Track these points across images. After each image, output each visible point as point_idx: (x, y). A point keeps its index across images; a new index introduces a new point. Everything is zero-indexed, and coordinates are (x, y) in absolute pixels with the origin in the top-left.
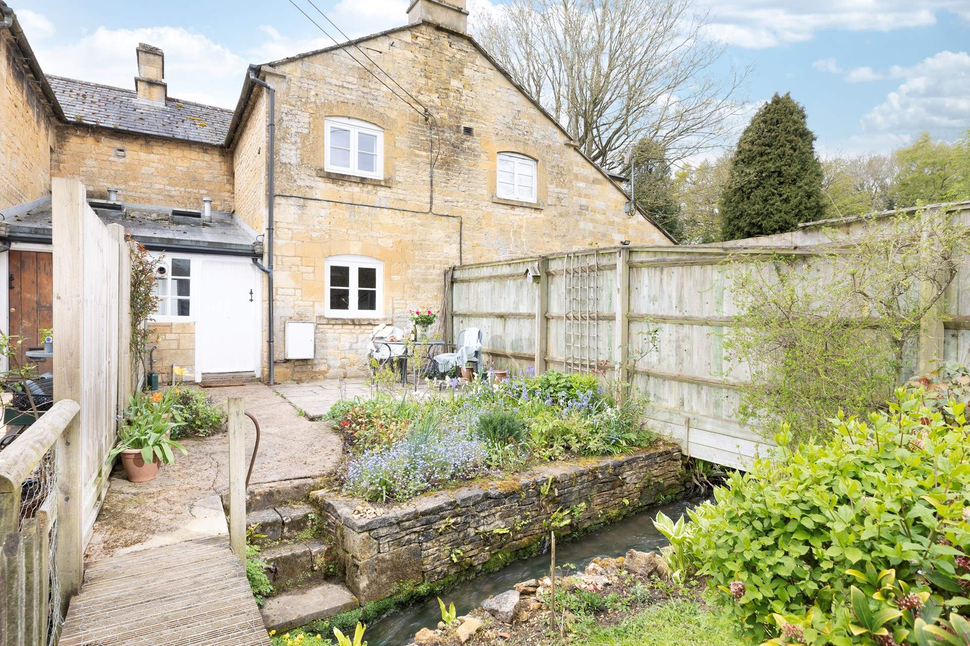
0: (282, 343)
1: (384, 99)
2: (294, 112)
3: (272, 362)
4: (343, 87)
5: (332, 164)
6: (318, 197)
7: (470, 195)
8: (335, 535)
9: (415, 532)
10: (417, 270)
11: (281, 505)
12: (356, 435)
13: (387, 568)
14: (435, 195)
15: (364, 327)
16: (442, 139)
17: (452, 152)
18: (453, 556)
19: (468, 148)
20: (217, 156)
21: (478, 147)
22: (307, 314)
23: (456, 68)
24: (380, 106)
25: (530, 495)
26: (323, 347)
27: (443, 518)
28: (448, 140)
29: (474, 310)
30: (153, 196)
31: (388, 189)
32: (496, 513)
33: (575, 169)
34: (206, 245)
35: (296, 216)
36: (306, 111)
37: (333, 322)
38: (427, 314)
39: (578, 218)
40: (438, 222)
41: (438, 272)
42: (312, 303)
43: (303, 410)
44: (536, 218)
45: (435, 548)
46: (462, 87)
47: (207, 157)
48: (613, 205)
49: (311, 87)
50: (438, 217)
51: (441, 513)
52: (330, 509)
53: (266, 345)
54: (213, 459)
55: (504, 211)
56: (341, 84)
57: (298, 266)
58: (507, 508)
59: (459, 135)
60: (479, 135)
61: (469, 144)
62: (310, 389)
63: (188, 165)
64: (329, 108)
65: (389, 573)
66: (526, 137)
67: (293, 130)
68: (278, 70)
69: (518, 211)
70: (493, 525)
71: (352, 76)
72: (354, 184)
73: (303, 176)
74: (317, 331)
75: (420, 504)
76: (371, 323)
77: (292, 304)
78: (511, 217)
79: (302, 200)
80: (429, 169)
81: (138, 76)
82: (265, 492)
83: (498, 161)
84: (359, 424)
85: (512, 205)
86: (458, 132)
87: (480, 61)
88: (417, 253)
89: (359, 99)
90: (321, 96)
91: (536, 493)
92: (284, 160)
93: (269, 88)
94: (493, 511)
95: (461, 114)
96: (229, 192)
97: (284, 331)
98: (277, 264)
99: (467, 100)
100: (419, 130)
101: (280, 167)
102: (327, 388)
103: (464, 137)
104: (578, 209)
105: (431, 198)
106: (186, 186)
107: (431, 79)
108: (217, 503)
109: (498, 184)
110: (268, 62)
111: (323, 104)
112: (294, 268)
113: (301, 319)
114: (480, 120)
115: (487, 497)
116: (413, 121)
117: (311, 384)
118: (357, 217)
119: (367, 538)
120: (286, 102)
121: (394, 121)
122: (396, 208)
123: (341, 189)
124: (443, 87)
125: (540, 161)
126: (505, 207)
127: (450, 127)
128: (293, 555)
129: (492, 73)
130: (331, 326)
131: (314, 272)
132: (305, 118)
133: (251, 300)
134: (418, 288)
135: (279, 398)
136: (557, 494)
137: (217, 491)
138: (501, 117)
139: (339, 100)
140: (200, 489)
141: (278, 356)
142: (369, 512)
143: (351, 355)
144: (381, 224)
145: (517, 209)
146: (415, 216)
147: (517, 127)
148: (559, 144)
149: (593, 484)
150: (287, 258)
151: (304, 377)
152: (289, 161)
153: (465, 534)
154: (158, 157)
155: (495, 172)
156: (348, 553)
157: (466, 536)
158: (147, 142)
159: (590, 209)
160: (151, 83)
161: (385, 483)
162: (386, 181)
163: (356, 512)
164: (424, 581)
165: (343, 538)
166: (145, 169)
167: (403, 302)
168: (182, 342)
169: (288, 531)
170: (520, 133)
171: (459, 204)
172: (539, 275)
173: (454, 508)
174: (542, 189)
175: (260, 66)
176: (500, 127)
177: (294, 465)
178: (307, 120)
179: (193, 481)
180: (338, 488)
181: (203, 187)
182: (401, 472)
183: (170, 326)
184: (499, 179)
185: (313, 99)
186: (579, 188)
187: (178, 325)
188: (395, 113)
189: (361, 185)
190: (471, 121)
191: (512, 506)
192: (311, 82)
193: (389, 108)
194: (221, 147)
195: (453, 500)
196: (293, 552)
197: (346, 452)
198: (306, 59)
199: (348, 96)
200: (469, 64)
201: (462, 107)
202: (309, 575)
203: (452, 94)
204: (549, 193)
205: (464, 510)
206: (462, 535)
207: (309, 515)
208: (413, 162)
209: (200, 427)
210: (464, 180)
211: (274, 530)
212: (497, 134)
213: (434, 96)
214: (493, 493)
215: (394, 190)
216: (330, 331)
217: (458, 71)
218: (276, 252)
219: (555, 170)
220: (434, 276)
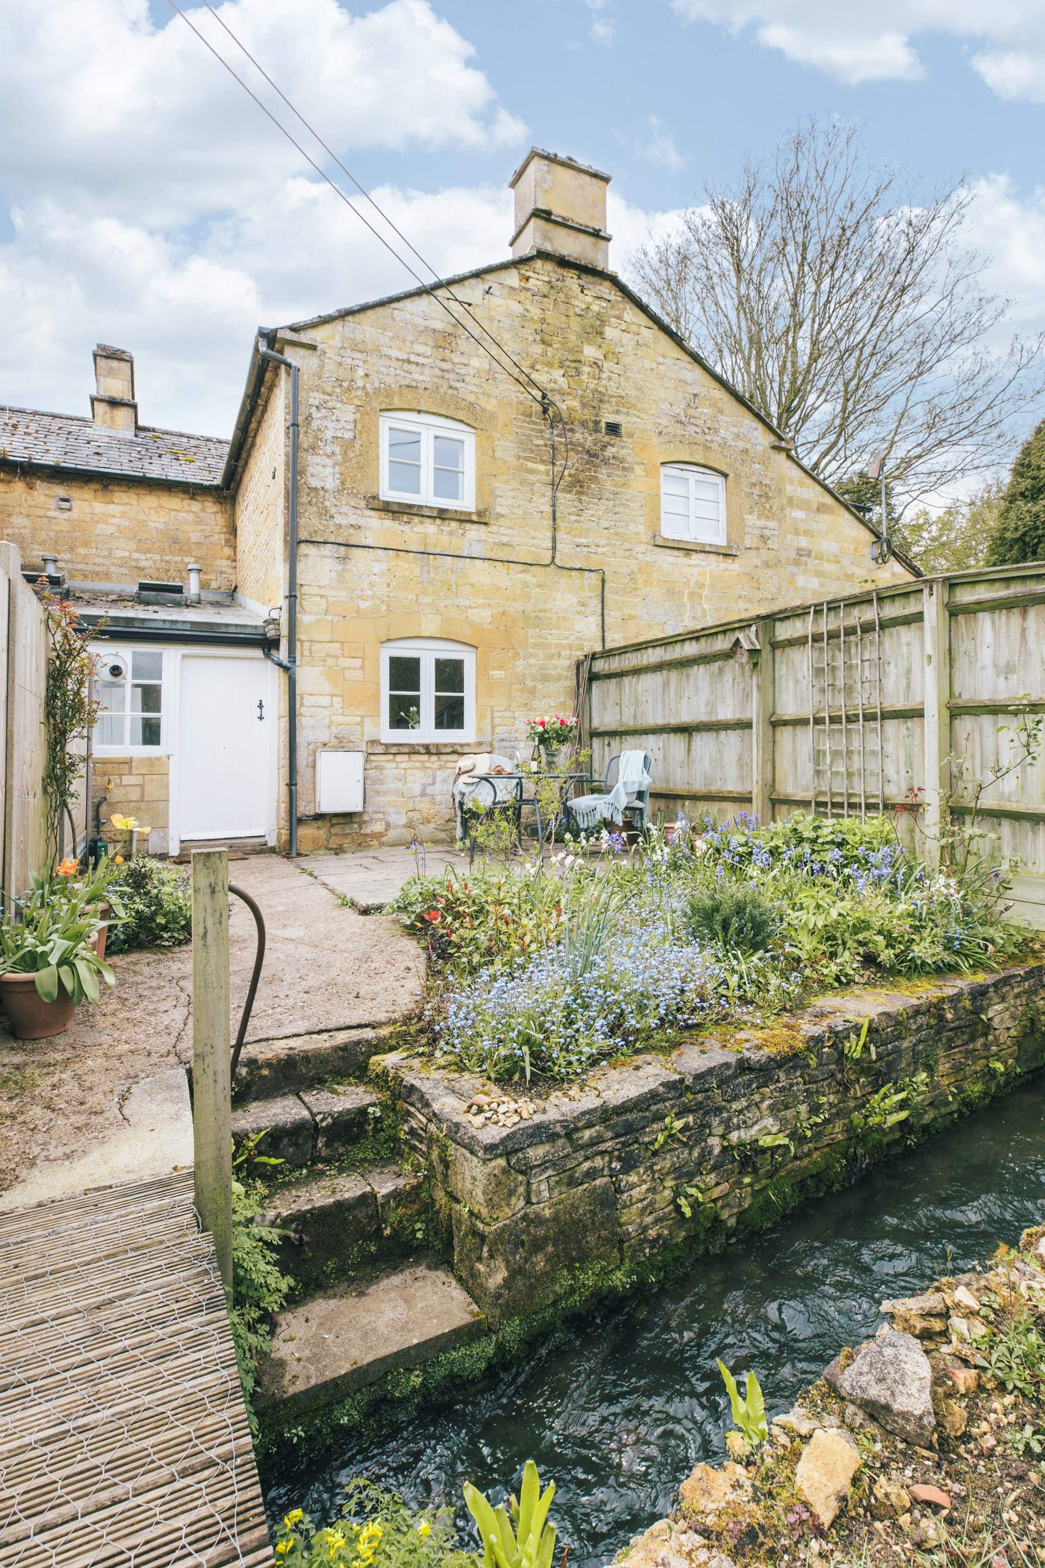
0: (310, 786)
1: (476, 381)
2: (330, 404)
3: (295, 820)
4: (409, 362)
5: (392, 487)
6: (367, 543)
7: (616, 534)
8: (426, 1155)
9: (602, 1153)
10: (532, 661)
11: (310, 1087)
12: (454, 938)
13: (546, 1238)
14: (560, 536)
15: (443, 758)
16: (571, 443)
17: (587, 463)
18: (682, 1201)
19: (614, 457)
20: (211, 504)
21: (629, 454)
22: (352, 738)
23: (592, 326)
24: (468, 391)
25: (824, 1061)
26: (377, 793)
27: (659, 1117)
28: (580, 445)
29: (631, 723)
30: (113, 569)
31: (483, 527)
32: (762, 1101)
33: (789, 489)
34: (188, 627)
35: (333, 575)
36: (349, 402)
37: (394, 750)
38: (558, 725)
39: (795, 570)
40: (564, 580)
41: (567, 663)
42: (359, 719)
43: (349, 896)
44: (726, 570)
45: (644, 1187)
46: (601, 357)
47: (195, 506)
48: (852, 547)
49: (357, 362)
50: (565, 572)
51: (654, 1108)
52: (414, 1098)
53: (284, 790)
54: (182, 989)
55: (673, 560)
56: (405, 357)
57: (337, 657)
58: (782, 1090)
59: (599, 436)
60: (631, 435)
61: (614, 450)
62: (358, 862)
63: (166, 520)
64: (387, 397)
65: (550, 1249)
66: (708, 437)
67: (329, 434)
68: (304, 337)
69: (696, 558)
70: (756, 1128)
71: (425, 344)
72: (428, 520)
73: (345, 509)
74: (368, 766)
75: (609, 1088)
76: (458, 751)
77: (327, 722)
78: (686, 570)
79: (343, 548)
80: (549, 494)
81: (94, 393)
82: (280, 1061)
83: (662, 477)
84: (457, 916)
85: (687, 550)
86: (597, 431)
87: (631, 315)
88: (530, 631)
89: (435, 380)
90: (374, 377)
91: (836, 1056)
92: (314, 483)
93: (289, 366)
94: (757, 1097)
95: (601, 401)
96: (228, 558)
97: (314, 767)
98: (302, 655)
99: (610, 379)
100: (533, 430)
101: (308, 495)
102: (387, 859)
103: (607, 438)
104: (793, 555)
105: (554, 540)
106: (162, 552)
107: (550, 345)
108: (179, 1087)
109: (663, 515)
110: (289, 323)
111: (377, 391)
112: (331, 662)
113: (342, 744)
114: (631, 411)
115: (744, 1066)
116: (523, 414)
117: (359, 854)
118: (432, 575)
119: (504, 1171)
120: (318, 389)
121: (493, 416)
122: (496, 557)
123: (407, 528)
124: (570, 358)
125: (731, 475)
126: (676, 553)
127: (583, 424)
128: (339, 1205)
129: (651, 334)
130: (391, 757)
131: (362, 667)
132: (347, 414)
133: (261, 718)
134: (533, 691)
135: (305, 877)
136: (874, 1057)
137: (183, 1058)
138: (665, 406)
139: (403, 382)
140: (149, 1054)
141: (303, 809)
142: (503, 1108)
143: (425, 806)
144: (472, 585)
145: (694, 556)
146: (528, 571)
147: (692, 420)
148: (760, 448)
149: (938, 1032)
150: (319, 645)
151: (346, 843)
152: (322, 484)
153: (703, 1149)
154: (121, 508)
155: (658, 495)
156: (458, 1201)
157: (706, 1153)
158: (106, 487)
159: (813, 554)
160: (114, 403)
161: (528, 1041)
162: (479, 514)
163: (475, 1108)
164: (622, 1260)
165: (447, 1167)
166: (101, 528)
167: (508, 714)
168: (148, 788)
169: (327, 1145)
170: (698, 430)
171: (600, 550)
172: (758, 647)
173: (681, 1096)
174: (734, 523)
175: (276, 331)
176: (664, 422)
177: (335, 1001)
178: (351, 417)
179: (138, 1035)
180: (426, 1049)
181: (188, 553)
182: (558, 1014)
183: (128, 762)
184: (664, 507)
185: (360, 383)
186: (795, 520)
187: (142, 760)
188: (494, 402)
189: (438, 522)
190: (618, 412)
191: (791, 1085)
192: (358, 355)
193: (484, 394)
194: (217, 488)
195: (677, 1077)
196: (338, 1197)
197: (434, 973)
198: (350, 318)
199: (416, 376)
200: (613, 320)
201: (603, 390)
202: (373, 1249)
203: (586, 369)
204: (747, 529)
205: (700, 1097)
206: (696, 1153)
207: (371, 1110)
208: (523, 482)
209: (165, 928)
210: (608, 510)
211: (296, 1145)
212: (660, 433)
213: (557, 374)
214: (755, 1056)
215: (493, 528)
216: (389, 765)
217: (595, 332)
218: (301, 635)
219: (756, 491)
220: (559, 671)
